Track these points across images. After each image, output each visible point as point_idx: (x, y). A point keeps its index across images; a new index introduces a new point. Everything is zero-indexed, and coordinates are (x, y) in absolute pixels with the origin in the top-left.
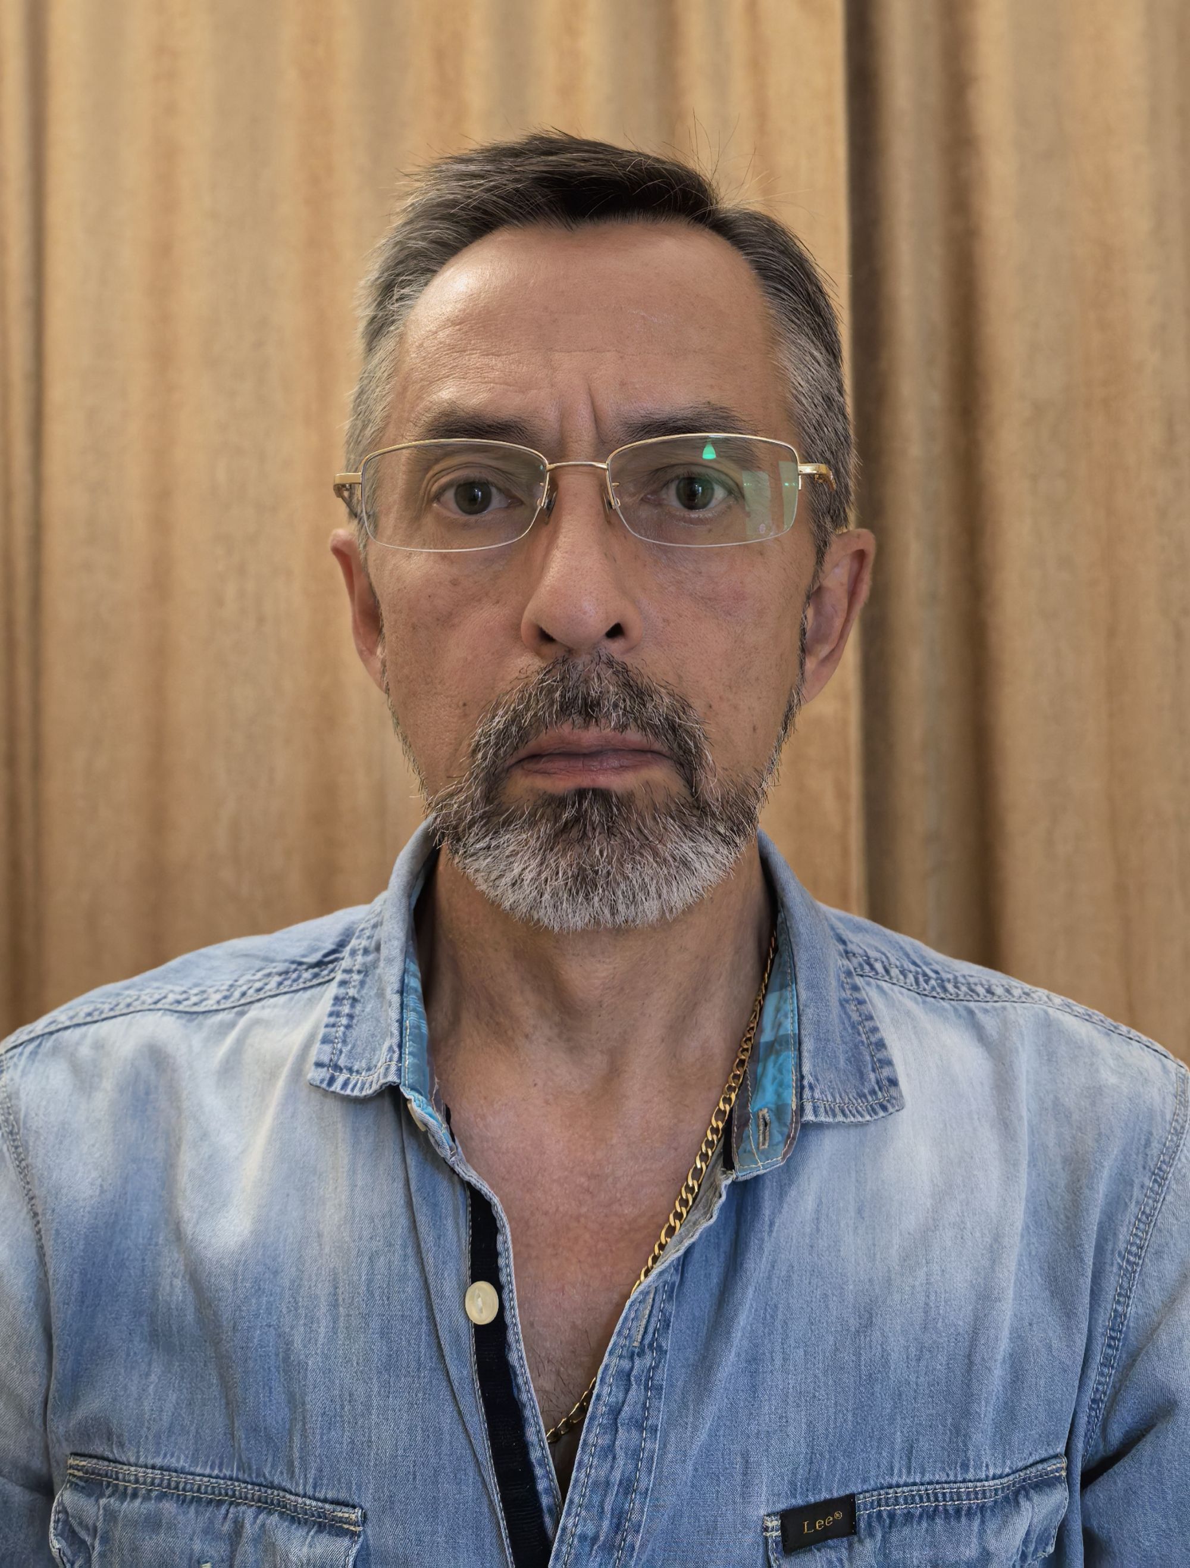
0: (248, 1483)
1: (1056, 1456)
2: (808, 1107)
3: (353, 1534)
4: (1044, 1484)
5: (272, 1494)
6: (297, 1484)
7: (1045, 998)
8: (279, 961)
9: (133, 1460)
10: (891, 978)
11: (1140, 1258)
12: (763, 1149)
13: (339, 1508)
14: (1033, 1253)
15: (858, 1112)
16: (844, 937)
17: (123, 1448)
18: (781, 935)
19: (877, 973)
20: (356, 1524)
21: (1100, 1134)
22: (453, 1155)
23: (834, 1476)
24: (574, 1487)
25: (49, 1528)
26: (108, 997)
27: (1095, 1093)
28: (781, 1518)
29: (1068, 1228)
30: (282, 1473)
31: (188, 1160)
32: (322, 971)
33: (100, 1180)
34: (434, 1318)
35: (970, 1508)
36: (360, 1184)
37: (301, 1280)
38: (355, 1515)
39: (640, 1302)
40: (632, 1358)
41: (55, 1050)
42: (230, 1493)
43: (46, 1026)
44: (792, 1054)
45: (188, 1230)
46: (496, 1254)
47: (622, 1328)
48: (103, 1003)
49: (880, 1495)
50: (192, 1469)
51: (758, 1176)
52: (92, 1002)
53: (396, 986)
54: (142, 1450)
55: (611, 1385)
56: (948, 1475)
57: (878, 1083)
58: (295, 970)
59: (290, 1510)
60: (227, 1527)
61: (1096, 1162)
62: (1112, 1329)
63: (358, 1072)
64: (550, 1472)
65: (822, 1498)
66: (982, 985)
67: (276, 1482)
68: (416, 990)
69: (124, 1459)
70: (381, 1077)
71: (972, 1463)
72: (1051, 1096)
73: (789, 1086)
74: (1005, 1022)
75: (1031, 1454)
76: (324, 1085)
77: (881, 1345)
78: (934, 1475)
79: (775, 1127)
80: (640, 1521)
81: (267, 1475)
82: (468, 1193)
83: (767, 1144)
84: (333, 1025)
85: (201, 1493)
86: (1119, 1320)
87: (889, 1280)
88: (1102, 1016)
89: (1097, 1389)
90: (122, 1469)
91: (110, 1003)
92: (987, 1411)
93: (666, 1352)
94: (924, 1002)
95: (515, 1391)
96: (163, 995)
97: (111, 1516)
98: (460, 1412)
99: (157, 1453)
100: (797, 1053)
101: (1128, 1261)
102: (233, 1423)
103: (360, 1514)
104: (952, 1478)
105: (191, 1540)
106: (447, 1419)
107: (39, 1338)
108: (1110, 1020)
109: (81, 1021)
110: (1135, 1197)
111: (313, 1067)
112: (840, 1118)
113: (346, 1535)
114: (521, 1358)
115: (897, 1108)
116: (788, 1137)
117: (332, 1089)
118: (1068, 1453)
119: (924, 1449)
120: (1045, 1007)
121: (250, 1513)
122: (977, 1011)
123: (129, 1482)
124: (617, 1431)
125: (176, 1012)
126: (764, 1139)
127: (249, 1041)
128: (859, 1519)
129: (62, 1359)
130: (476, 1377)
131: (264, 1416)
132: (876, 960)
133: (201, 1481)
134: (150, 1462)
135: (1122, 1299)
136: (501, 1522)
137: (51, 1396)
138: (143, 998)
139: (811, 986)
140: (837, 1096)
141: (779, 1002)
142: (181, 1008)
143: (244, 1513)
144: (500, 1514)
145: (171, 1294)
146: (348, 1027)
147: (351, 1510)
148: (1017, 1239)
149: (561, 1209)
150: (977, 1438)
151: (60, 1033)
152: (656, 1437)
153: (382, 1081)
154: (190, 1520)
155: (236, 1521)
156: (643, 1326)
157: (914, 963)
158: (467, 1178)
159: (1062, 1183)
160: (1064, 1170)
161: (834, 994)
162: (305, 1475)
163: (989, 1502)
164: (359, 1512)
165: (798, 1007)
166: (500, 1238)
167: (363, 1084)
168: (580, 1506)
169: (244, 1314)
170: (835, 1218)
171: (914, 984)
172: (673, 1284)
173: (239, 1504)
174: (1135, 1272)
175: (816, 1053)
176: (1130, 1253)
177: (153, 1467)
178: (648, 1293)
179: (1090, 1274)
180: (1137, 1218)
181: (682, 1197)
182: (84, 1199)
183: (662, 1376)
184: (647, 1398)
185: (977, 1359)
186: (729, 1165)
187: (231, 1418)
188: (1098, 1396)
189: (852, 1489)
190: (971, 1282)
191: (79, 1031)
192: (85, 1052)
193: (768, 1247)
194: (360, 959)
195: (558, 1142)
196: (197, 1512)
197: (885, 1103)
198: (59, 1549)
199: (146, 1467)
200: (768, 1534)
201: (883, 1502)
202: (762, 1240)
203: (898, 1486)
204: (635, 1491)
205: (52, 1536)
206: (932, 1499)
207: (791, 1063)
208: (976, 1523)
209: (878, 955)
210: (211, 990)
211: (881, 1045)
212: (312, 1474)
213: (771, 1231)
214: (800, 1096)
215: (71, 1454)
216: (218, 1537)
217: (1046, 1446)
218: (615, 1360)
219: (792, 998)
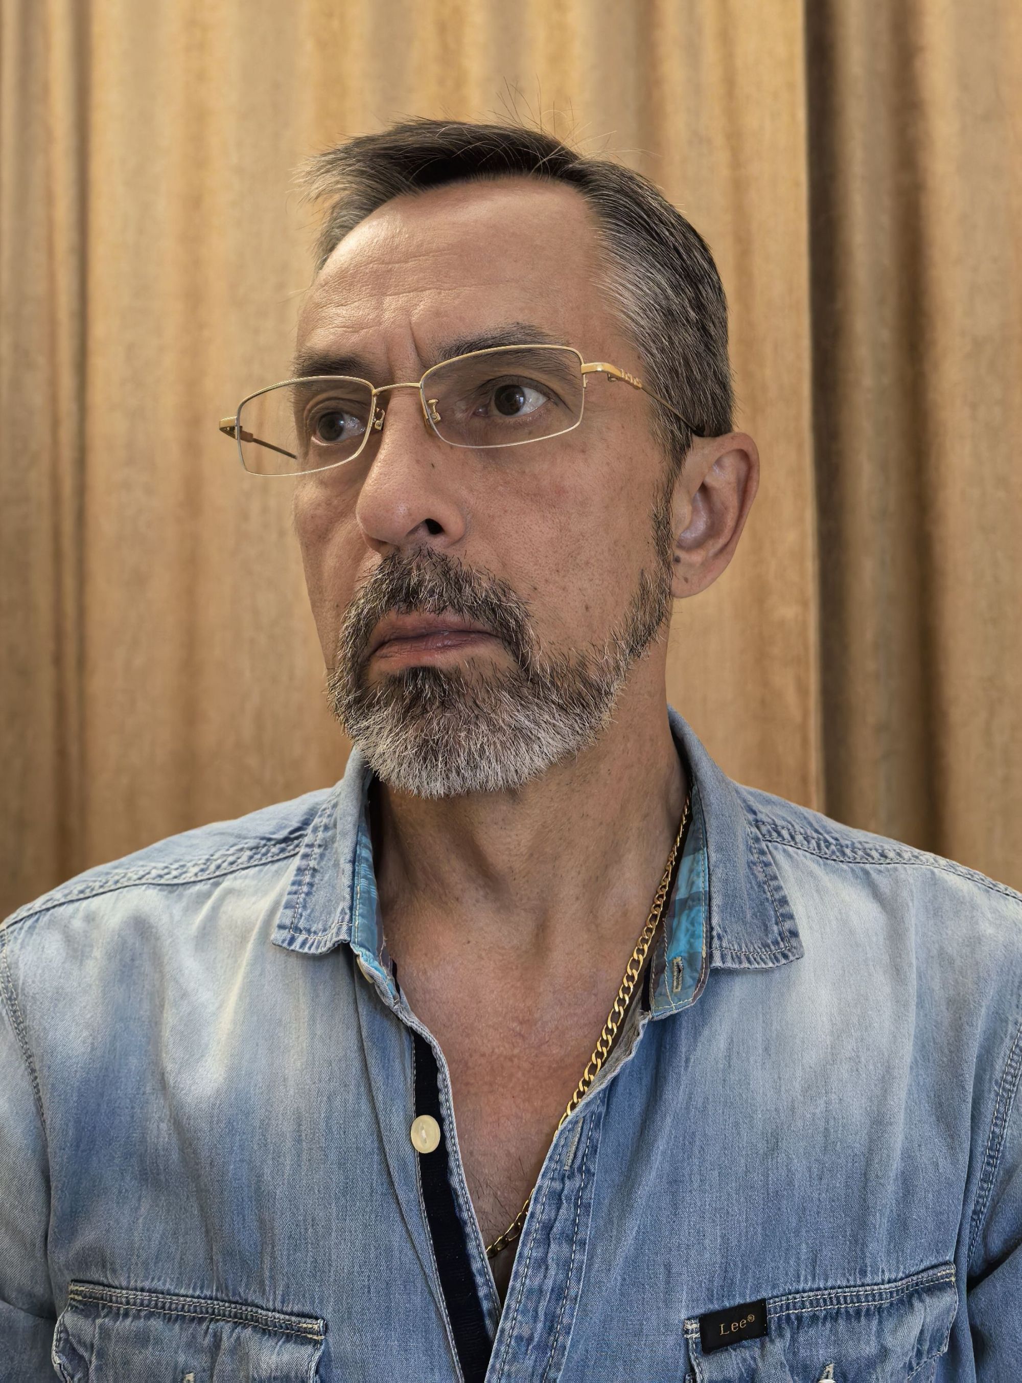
0: (225, 1301)
1: (946, 1263)
2: (717, 955)
3: (316, 1343)
4: (936, 1288)
5: (246, 1310)
6: (268, 1300)
7: (932, 860)
8: (250, 838)
9: (124, 1284)
10: (796, 843)
11: (1014, 1085)
12: (676, 992)
13: (303, 1320)
14: (921, 1084)
15: (761, 959)
16: (754, 808)
17: (115, 1274)
18: (694, 805)
19: (784, 839)
20: (318, 1333)
21: (979, 977)
22: (396, 1004)
23: (747, 1282)
24: (511, 1294)
25: (51, 1346)
26: (99, 876)
27: (974, 941)
28: (699, 1322)
29: (951, 1061)
30: (255, 1292)
31: (170, 1018)
32: (288, 846)
33: (91, 1038)
34: (384, 1149)
35: (868, 1310)
36: (319, 1033)
37: (270, 1119)
38: (318, 1325)
39: (569, 1131)
40: (563, 1180)
41: (51, 923)
42: (210, 1310)
43: (44, 904)
44: (703, 908)
45: (171, 1082)
46: (437, 1091)
47: (553, 1153)
48: (95, 881)
49: (788, 1299)
50: (177, 1291)
51: (672, 1016)
52: (85, 881)
53: (349, 856)
54: (132, 1275)
55: (544, 1204)
56: (848, 1280)
57: (780, 934)
58: (265, 845)
59: (262, 1324)
60: (208, 1341)
61: (975, 1002)
62: (991, 1149)
63: (315, 933)
64: (490, 1280)
65: (736, 1303)
66: (876, 850)
67: (249, 1300)
68: (367, 860)
69: (117, 1283)
70: (334, 936)
71: (869, 1269)
72: (937, 946)
73: (699, 937)
74: (897, 881)
75: (922, 1261)
76: (285, 945)
77: (787, 1166)
78: (836, 1281)
79: (687, 972)
80: (570, 1324)
81: (242, 1294)
82: (413, 1038)
83: (680, 988)
84: (295, 893)
85: (185, 1312)
86: (996, 1140)
87: (793, 1109)
88: (982, 875)
89: (978, 1202)
90: (115, 1292)
91: (100, 881)
92: (881, 1223)
93: (594, 1175)
94: (825, 864)
95: (457, 1210)
96: (147, 871)
97: (105, 1333)
98: (408, 1231)
99: (146, 1278)
100: (707, 907)
101: (1004, 1089)
102: (212, 1249)
103: (321, 1325)
104: (852, 1283)
105: (176, 1353)
106: (397, 1238)
107: (38, 1181)
108: (989, 879)
109: (75, 898)
110: (1009, 1032)
111: (277, 929)
112: (745, 965)
113: (310, 1343)
114: (462, 1181)
115: (797, 956)
116: (699, 981)
117: (292, 948)
118: (956, 1261)
119: (828, 1258)
120: (932, 868)
121: (227, 1327)
122: (872, 872)
123: (121, 1303)
124: (549, 1245)
125: (159, 885)
126: (678, 984)
127: (223, 909)
128: (770, 1322)
129: (60, 1198)
130: (422, 1199)
131: (239, 1241)
132: (783, 828)
133: (185, 1301)
134: (139, 1285)
135: (999, 1122)
136: (447, 1326)
137: (50, 1232)
138: (130, 875)
139: (719, 849)
140: (744, 946)
141: (693, 864)
142: (162, 881)
143: (222, 1328)
144: (446, 1320)
145: (158, 1137)
146: (308, 894)
147: (314, 1322)
148: (907, 1070)
149: (496, 1050)
150: (872, 1246)
151: (56, 909)
152: (585, 1249)
153: (335, 939)
154: (175, 1334)
155: (215, 1335)
156: (573, 1152)
157: (817, 831)
158: (409, 1024)
159: (946, 1023)
160: (948, 1009)
161: (742, 857)
162: (275, 1293)
163: (886, 1303)
164: (321, 1322)
165: (709, 868)
166: (440, 1076)
167: (319, 943)
168: (517, 1311)
169: (219, 1151)
170: (745, 1055)
171: (816, 848)
172: (600, 1114)
173: (218, 1321)
174: (1010, 1098)
175: (723, 909)
176: (1005, 1081)
177: (142, 1290)
178: (577, 1122)
179: (970, 1100)
180: (1011, 1050)
181: (603, 1039)
182: (77, 1056)
183: (590, 1195)
184: (576, 1215)
185: (872, 1176)
186: (646, 1007)
187: (209, 1243)
188: (978, 1208)
189: (764, 1294)
190: (866, 1109)
191: (71, 908)
192: (77, 924)
193: (684, 1080)
194: (320, 835)
195: (492, 991)
196: (181, 1329)
197: (786, 952)
198: (60, 1364)
199: (136, 1289)
200: (689, 1336)
201: (791, 1306)
202: (679, 1074)
203: (804, 1291)
204: (565, 1297)
205: (54, 1353)
206: (835, 1302)
207: (702, 916)
208: (875, 1322)
209: (784, 824)
210: (189, 864)
211: (784, 901)
212: (279, 1292)
213: (687, 1067)
214: (710, 945)
215: (72, 1281)
216: (199, 1350)
217: (935, 1253)
218: (547, 1182)
219: (704, 860)
